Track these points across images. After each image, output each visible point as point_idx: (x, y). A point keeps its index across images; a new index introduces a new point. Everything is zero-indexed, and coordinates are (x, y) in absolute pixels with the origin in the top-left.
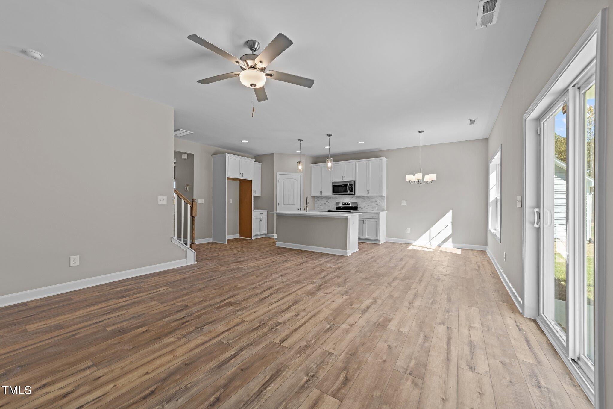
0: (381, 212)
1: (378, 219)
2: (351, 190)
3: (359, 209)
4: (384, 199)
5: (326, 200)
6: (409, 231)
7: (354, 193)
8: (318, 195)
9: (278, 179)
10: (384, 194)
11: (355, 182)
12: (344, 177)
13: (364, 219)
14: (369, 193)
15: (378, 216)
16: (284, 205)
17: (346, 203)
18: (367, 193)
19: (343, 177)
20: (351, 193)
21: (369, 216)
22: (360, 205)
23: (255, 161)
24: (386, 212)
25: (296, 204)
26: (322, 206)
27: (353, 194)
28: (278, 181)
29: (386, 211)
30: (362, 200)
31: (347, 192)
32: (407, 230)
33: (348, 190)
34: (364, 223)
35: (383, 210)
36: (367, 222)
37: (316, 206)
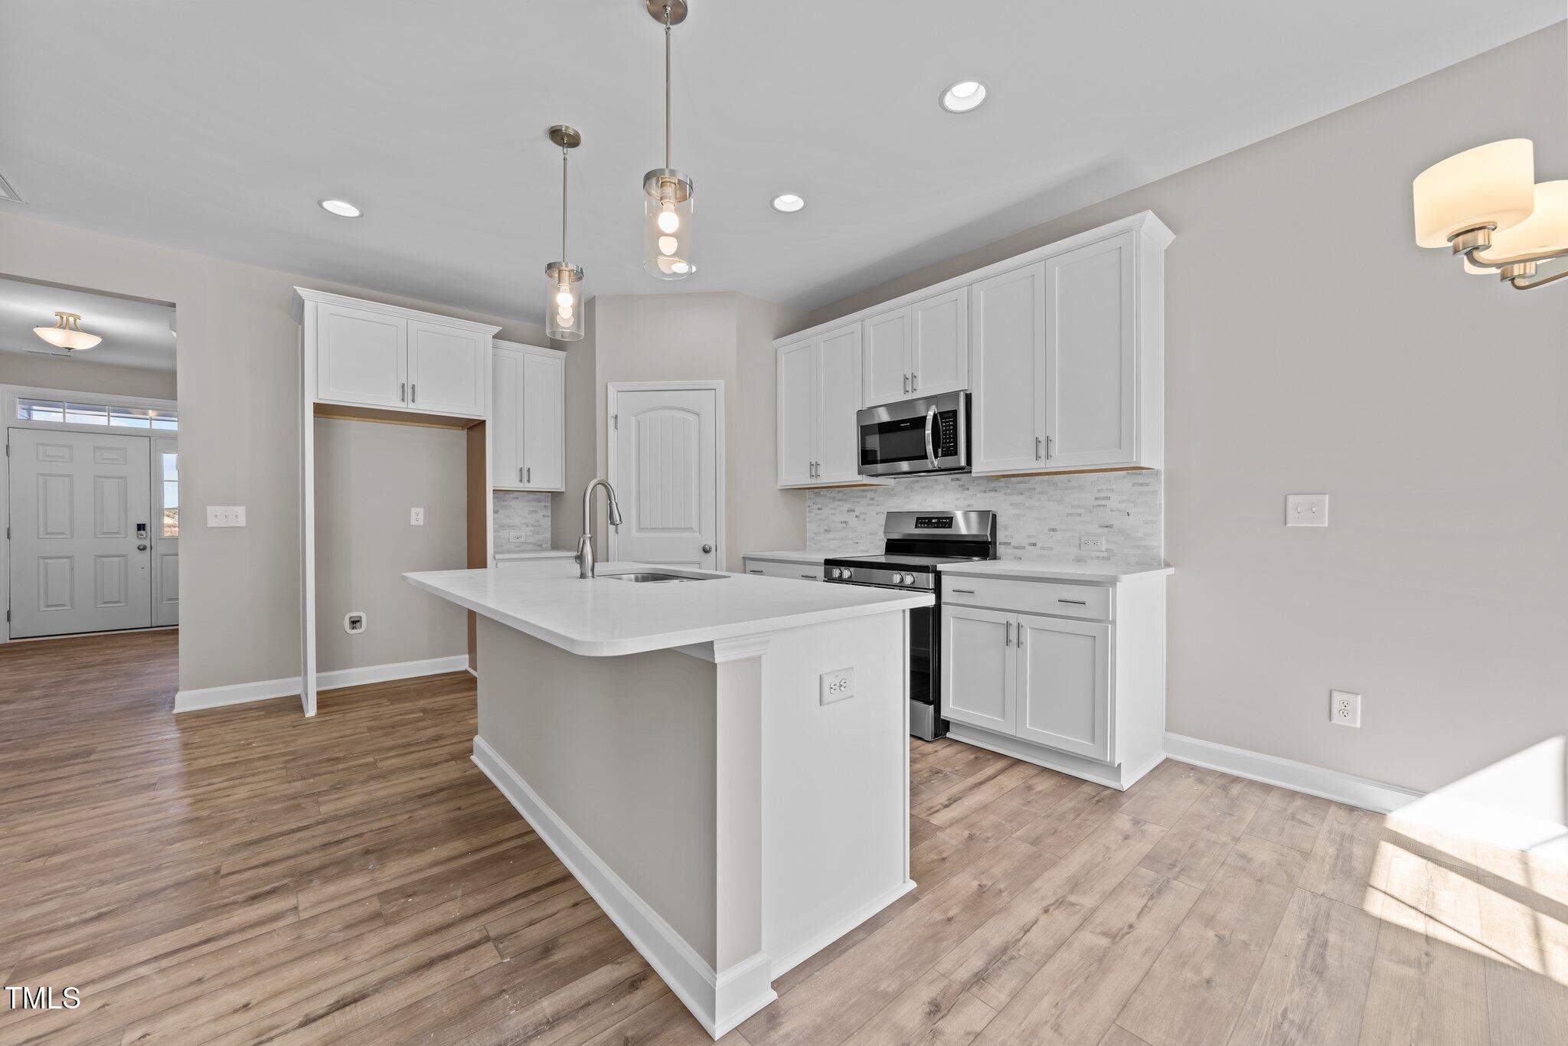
0: (1125, 578)
1: (1105, 620)
2: (946, 442)
3: (1001, 550)
4: (1155, 493)
5: (847, 506)
6: (1352, 711)
7: (963, 463)
8: (805, 481)
9: (612, 412)
10: (1152, 455)
11: (968, 398)
12: (914, 377)
13: (1013, 618)
14: (1048, 457)
15: (1105, 604)
16: (640, 529)
17: (930, 519)
18: (1038, 457)
19: (909, 380)
20: (949, 461)
21: (1045, 597)
22: (1006, 528)
23: (496, 337)
24: (1171, 571)
25: (695, 526)
26: (832, 535)
27: (962, 468)
28: (611, 422)
29: (1167, 565)
30: (1017, 499)
31: (925, 457)
32: (1336, 706)
33: (930, 448)
34: (1013, 637)
35: (1147, 563)
36: (1028, 636)
37: (809, 534)
